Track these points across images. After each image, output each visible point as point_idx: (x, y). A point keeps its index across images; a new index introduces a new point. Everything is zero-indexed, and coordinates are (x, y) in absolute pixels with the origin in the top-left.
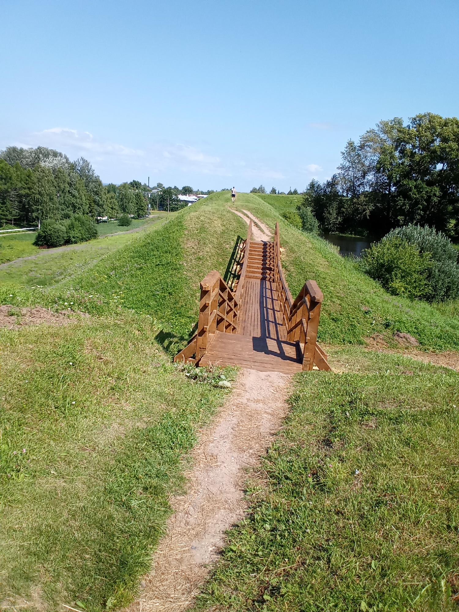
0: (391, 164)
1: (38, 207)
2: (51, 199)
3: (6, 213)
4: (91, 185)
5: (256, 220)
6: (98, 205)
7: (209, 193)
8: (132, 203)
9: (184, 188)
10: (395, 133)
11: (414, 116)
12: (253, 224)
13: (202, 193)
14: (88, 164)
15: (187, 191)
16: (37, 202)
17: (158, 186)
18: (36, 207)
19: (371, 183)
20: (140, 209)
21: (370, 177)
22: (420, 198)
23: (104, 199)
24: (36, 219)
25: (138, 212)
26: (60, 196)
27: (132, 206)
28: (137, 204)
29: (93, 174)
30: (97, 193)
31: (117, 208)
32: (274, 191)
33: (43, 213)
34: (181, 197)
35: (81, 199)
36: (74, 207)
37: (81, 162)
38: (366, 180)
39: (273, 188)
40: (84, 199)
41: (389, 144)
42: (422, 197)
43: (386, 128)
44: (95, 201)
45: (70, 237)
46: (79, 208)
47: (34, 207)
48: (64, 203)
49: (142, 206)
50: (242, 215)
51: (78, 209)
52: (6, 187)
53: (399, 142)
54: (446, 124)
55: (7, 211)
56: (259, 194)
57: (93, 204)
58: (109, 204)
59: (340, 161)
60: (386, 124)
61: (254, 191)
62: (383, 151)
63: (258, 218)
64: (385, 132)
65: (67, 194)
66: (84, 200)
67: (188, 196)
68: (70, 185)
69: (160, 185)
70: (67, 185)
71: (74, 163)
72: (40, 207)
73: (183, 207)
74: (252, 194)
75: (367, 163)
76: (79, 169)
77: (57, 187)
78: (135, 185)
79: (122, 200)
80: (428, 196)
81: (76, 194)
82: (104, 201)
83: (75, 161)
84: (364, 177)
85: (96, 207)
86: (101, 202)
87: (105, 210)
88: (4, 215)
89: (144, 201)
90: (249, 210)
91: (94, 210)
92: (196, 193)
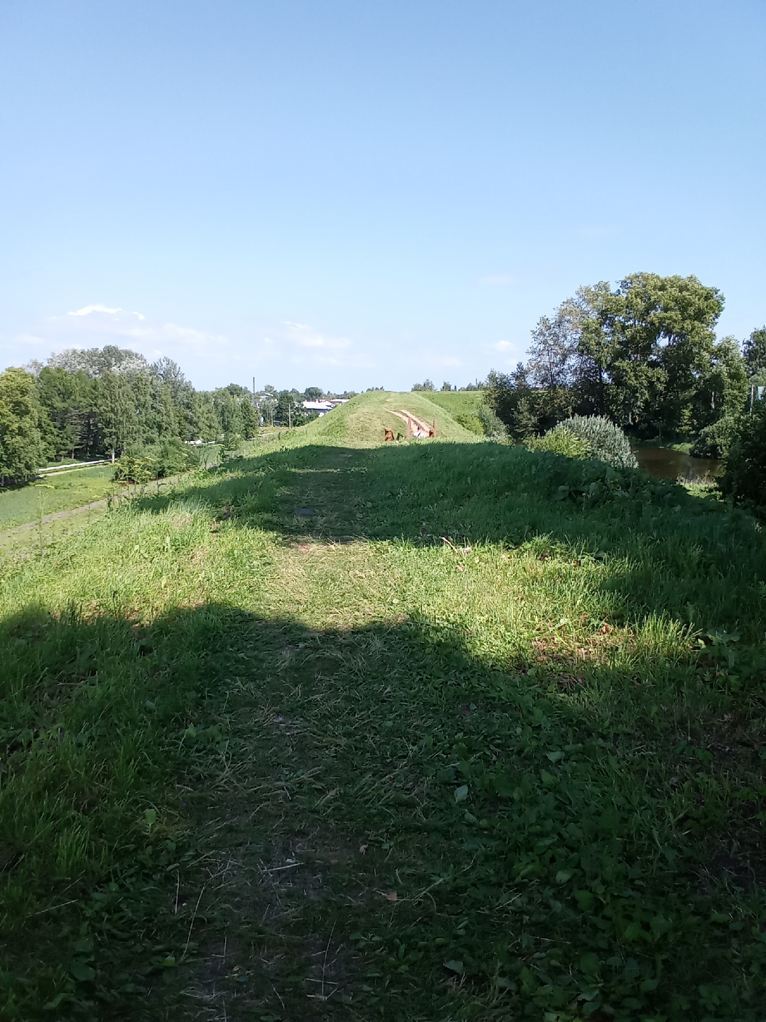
0: (598, 344)
1: (111, 430)
2: (129, 417)
3: (65, 441)
4: (181, 394)
5: (416, 419)
6: (191, 423)
7: (346, 396)
8: (236, 417)
9: (308, 390)
10: (600, 303)
11: (623, 279)
12: (412, 423)
13: (338, 397)
14: (175, 366)
15: (313, 394)
16: (108, 423)
17: (266, 389)
18: (108, 430)
19: (573, 368)
20: (249, 425)
21: (573, 361)
22: (638, 385)
23: (198, 415)
24: (109, 447)
25: (246, 430)
26: (141, 413)
27: (237, 422)
28: (244, 418)
29: (183, 380)
30: (188, 407)
31: (216, 425)
32: (446, 387)
33: (118, 438)
34: (308, 405)
35: (169, 417)
36: (160, 427)
37: (164, 364)
38: (566, 367)
39: (445, 384)
40: (172, 414)
41: (594, 316)
42: (641, 383)
43: (589, 296)
44: (186, 418)
45: (164, 468)
46: (166, 428)
47: (106, 430)
48: (146, 423)
49: (251, 422)
50: (401, 415)
51: (165, 430)
52: (66, 405)
53: (605, 316)
54: (663, 288)
55: (67, 439)
56: (424, 393)
57: (183, 422)
58: (206, 421)
59: (530, 342)
60: (588, 290)
61: (416, 389)
62: (586, 328)
63: (417, 417)
64: (589, 302)
65: (150, 410)
66: (172, 419)
67: (317, 401)
68: (154, 396)
69: (269, 389)
70: (148, 398)
71: (153, 365)
72: (114, 430)
73: (311, 418)
74: (415, 393)
75: (567, 345)
76: (162, 373)
77: (136, 401)
78: (234, 390)
79: (222, 414)
80: (649, 382)
81: (162, 409)
82: (199, 417)
83: (156, 362)
84: (563, 361)
85: (188, 426)
86: (195, 419)
87: (201, 430)
88: (64, 444)
89: (253, 413)
90: (408, 410)
91: (185, 431)
92: (329, 397)
